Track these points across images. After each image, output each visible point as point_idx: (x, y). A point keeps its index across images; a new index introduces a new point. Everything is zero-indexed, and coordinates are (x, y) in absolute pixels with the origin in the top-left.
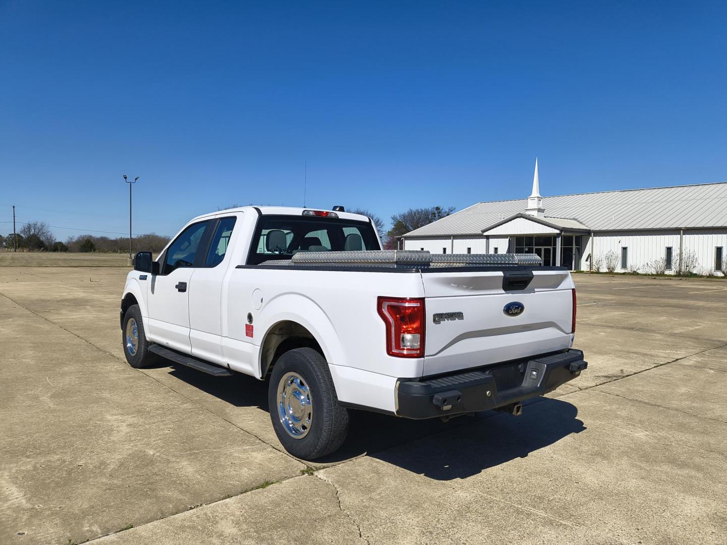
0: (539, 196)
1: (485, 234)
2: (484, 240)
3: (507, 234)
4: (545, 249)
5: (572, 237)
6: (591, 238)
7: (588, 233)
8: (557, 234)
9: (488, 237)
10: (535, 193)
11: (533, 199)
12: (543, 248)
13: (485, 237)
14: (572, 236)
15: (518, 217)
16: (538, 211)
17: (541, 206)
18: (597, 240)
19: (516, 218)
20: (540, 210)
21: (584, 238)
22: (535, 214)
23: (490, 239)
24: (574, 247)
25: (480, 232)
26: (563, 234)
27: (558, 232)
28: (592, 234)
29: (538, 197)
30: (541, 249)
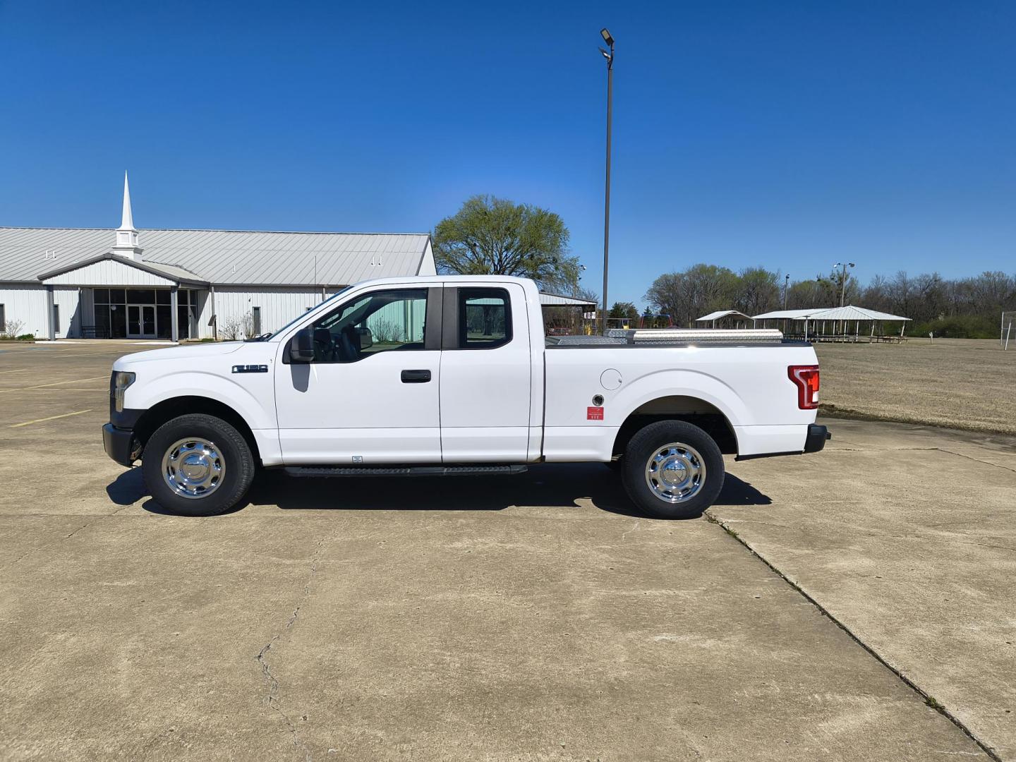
0: (133, 229)
1: (45, 282)
2: (45, 292)
3: (76, 283)
4: (144, 307)
6: (210, 293)
7: (207, 287)
8: (172, 287)
9: (50, 288)
10: (127, 222)
11: (125, 232)
12: (141, 306)
13: (45, 287)
14: (186, 291)
15: (105, 259)
16: (135, 252)
17: (137, 244)
18: (219, 296)
19: (102, 260)
20: (137, 251)
21: (200, 294)
22: (130, 255)
23: (54, 291)
24: (189, 305)
25: (37, 280)
26: (180, 287)
27: (174, 284)
28: (213, 288)
29: (133, 231)
30: (138, 308)
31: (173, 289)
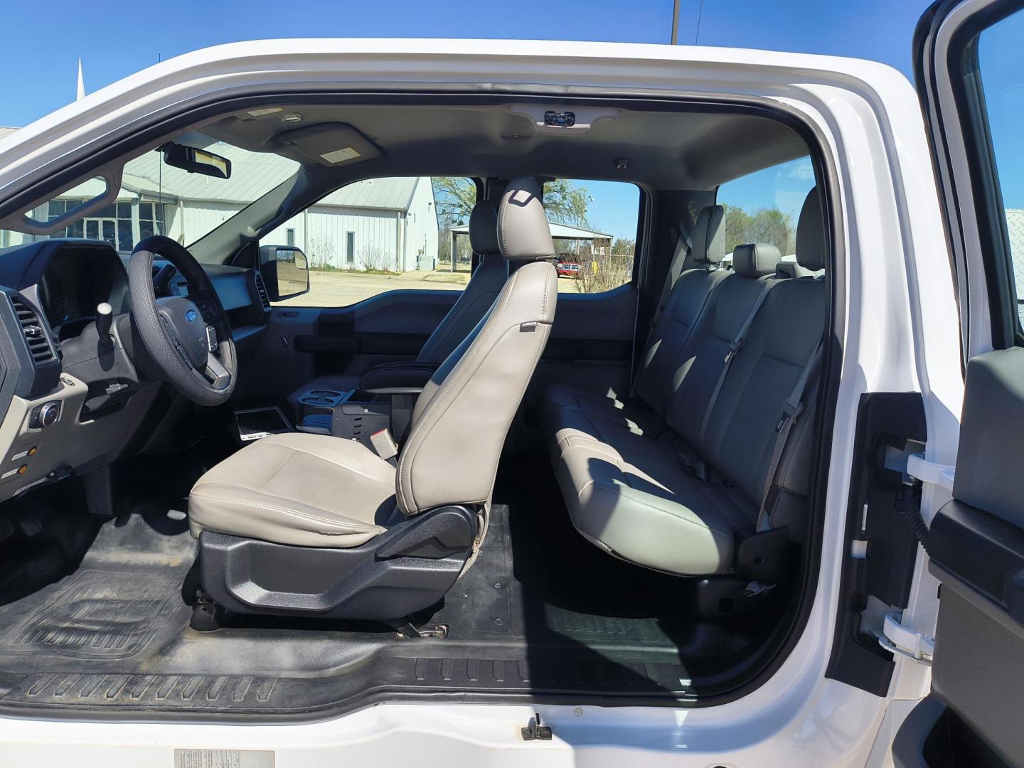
4: (104, 221)
5: (150, 205)
6: (179, 209)
7: (176, 201)
8: (133, 199)
12: (100, 220)
18: (189, 213)
21: (168, 209)
24: (155, 221)
26: (142, 199)
27: (135, 196)
28: (181, 202)
30: (97, 221)
31: (135, 201)
